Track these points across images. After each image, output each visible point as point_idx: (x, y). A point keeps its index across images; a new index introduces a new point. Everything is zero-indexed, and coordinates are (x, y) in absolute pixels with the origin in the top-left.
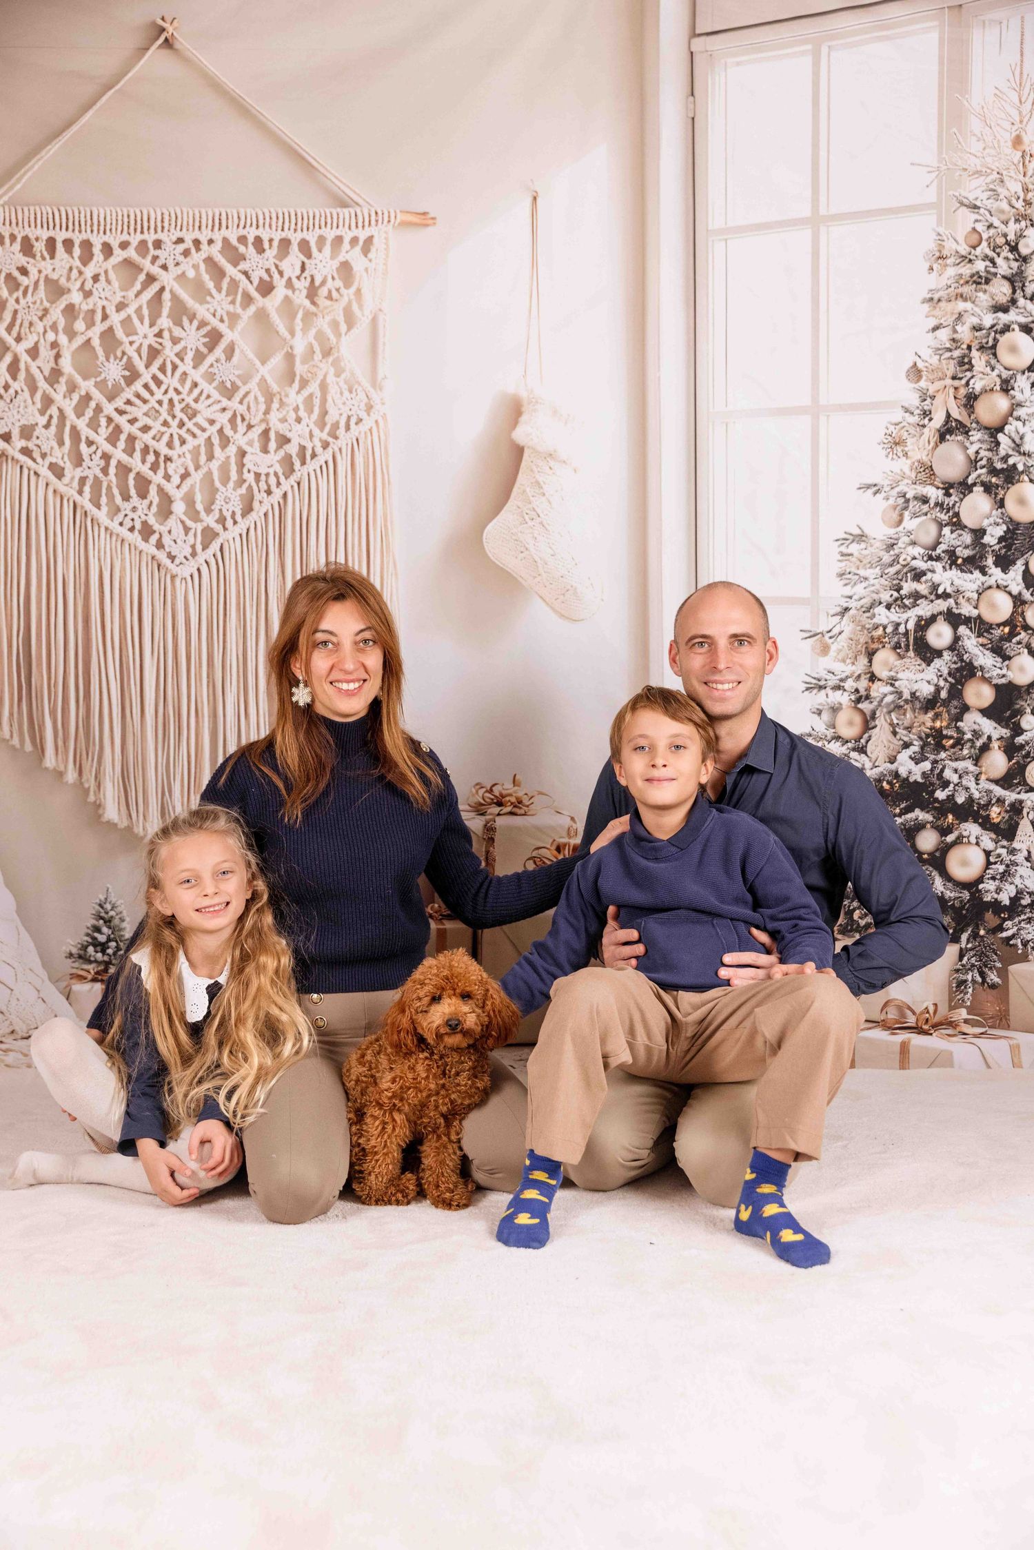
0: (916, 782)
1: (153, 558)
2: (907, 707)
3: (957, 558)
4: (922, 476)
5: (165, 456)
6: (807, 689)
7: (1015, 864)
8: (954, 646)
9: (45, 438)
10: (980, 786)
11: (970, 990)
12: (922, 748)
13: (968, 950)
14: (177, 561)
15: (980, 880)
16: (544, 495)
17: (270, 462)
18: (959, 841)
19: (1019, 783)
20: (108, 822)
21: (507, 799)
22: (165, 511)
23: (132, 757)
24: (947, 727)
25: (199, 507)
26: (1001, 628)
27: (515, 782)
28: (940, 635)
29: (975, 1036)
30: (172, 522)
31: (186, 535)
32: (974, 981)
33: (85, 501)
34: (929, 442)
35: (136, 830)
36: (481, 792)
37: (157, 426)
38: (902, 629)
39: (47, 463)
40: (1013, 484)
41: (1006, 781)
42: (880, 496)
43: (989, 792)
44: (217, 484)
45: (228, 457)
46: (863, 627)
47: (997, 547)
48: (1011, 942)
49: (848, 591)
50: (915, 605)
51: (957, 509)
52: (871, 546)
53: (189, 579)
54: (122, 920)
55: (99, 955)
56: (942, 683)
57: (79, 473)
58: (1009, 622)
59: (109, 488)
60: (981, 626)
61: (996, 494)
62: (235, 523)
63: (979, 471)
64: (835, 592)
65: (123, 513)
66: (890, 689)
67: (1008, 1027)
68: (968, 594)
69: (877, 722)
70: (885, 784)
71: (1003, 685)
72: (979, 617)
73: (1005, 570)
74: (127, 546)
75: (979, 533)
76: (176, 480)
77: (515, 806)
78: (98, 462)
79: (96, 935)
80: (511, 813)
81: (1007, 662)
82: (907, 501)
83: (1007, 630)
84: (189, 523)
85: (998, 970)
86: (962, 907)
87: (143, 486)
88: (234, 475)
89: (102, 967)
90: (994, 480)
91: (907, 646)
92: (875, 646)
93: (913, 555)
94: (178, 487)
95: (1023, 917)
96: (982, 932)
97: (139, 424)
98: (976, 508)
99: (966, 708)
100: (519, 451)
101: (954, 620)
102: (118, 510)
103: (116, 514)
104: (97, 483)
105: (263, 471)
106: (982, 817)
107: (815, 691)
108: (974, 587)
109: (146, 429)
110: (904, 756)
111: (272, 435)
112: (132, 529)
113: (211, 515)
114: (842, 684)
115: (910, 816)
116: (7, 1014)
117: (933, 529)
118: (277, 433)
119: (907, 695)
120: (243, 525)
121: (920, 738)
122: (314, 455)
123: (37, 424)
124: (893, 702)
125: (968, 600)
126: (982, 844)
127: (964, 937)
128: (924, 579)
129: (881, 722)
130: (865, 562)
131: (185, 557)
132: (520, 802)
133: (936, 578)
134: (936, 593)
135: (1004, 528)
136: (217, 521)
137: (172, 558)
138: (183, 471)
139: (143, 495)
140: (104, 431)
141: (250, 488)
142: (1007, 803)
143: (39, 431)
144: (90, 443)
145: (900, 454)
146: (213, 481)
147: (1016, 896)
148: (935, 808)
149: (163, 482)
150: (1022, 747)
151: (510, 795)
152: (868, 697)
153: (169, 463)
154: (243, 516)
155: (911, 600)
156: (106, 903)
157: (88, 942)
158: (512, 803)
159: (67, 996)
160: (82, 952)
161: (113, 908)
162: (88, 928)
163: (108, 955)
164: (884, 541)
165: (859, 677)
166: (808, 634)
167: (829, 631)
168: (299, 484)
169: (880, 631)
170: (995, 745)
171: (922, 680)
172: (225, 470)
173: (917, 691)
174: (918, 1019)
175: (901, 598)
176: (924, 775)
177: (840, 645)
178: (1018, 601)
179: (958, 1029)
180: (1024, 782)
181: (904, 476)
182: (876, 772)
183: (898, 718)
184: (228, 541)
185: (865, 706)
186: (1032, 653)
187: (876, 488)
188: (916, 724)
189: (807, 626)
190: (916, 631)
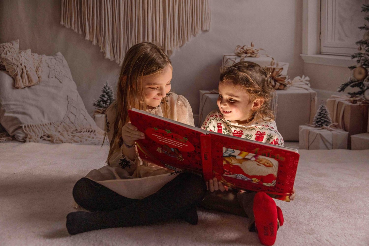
6: (363, 10)
20: (107, 59)
21: (249, 51)
23: (115, 37)
27: (252, 45)
35: (116, 62)
36: (239, 48)
54: (112, 93)
55: (104, 105)
77: (252, 54)
79: (103, 98)
80: (250, 56)
107: (366, 11)
116: (75, 124)
132: (253, 52)
151: (250, 50)
156: (106, 87)
157: (100, 100)
158: (251, 53)
159: (94, 119)
160: (99, 104)
161: (109, 89)
162: (100, 95)
163: (107, 105)
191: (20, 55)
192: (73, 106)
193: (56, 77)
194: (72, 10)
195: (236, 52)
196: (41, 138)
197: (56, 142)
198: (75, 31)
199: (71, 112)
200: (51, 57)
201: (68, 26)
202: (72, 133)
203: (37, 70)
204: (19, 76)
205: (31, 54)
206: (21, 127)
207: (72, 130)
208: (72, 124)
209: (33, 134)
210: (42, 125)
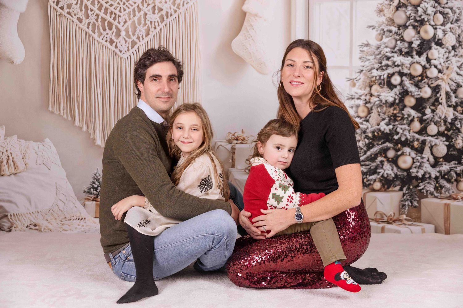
0: (387, 133)
1: (114, 51)
2: (384, 106)
3: (402, 52)
4: (390, 23)
5: (118, 15)
6: (348, 99)
7: (423, 162)
8: (401, 84)
9: (76, 9)
10: (410, 134)
11: (407, 208)
12: (389, 120)
13: (406, 194)
14: (122, 52)
15: (411, 168)
16: (253, 29)
17: (156, 17)
18: (402, 154)
20: (98, 145)
21: (240, 138)
22: (118, 34)
23: (106, 122)
24: (398, 113)
25: (130, 33)
26: (418, 77)
27: (243, 132)
28: (396, 80)
29: (409, 225)
30: (121, 39)
31: (126, 43)
32: (408, 205)
33: (90, 31)
34: (392, 11)
36: (231, 135)
37: (115, 4)
38: (382, 78)
39: (76, 18)
40: (423, 25)
41: (420, 133)
42: (375, 30)
43: (413, 136)
44: (137, 25)
45: (141, 16)
46: (368, 77)
47: (417, 48)
48: (422, 191)
49: (363, 64)
50: (387, 69)
51: (402, 35)
52: (371, 48)
53: (127, 59)
55: (95, 192)
56: (397, 97)
57: (87, 21)
58: (421, 75)
59: (98, 26)
60: (411, 77)
61: (417, 29)
62: (143, 39)
63: (411, 21)
64: (358, 64)
65: (103, 35)
66: (377, 99)
67: (420, 222)
68: (406, 65)
69: (373, 111)
70: (376, 134)
71: (419, 98)
72: (410, 73)
73: (420, 56)
74: (105, 47)
75: (411, 43)
76: (122, 23)
77: (243, 141)
78: (94, 17)
79: (94, 185)
80: (241, 143)
81: (420, 90)
82: (384, 32)
83: (420, 78)
84: (127, 39)
85: (417, 201)
86: (404, 178)
87: (110, 26)
88: (143, 22)
89: (96, 196)
90: (416, 24)
91: (384, 84)
92: (372, 84)
93: (386, 51)
94: (123, 26)
95: (426, 182)
96: (411, 187)
97: (109, 4)
98: (409, 34)
99: (405, 106)
100: (244, 14)
101: (401, 74)
102: (102, 34)
103: (101, 36)
104: (94, 24)
105: (153, 20)
106: (411, 145)
107: (350, 100)
108: (409, 62)
109: (111, 5)
110: (383, 124)
111: (156, 8)
112: (106, 41)
113: (135, 36)
114: (360, 97)
115: (385, 145)
116: (63, 212)
117: (394, 42)
118: (158, 7)
119: (384, 101)
120: (146, 40)
121: (389, 117)
122: (171, 15)
123: (73, 3)
124: (379, 104)
125: (406, 67)
126: (411, 155)
127: (405, 189)
128: (390, 60)
129: (374, 111)
130: (369, 53)
131: (125, 51)
132: (244, 139)
133: (395, 59)
134: (394, 65)
135: (420, 41)
136: (137, 38)
137: (121, 52)
138: (124, 20)
139: (110, 29)
140: (97, 6)
141: (148, 26)
142: (420, 140)
143: (73, 6)
144: (92, 10)
145: (382, 15)
146: (135, 24)
147: (424, 174)
148: (394, 142)
149: (118, 24)
150: (426, 120)
151: (241, 136)
152: (369, 102)
153: (120, 18)
154: (146, 36)
155: (386, 67)
156: (97, 174)
157: (91, 187)
158: (241, 140)
159: (84, 207)
160: (89, 191)
161: (99, 176)
162: (91, 182)
163: (98, 192)
164: (375, 46)
165: (366, 95)
166: (348, 79)
167: (356, 78)
168: (166, 25)
169: (374, 78)
170: (416, 119)
171: (389, 96)
172: (139, 20)
173: (387, 100)
174: (388, 219)
175: (382, 67)
176: (390, 130)
177: (360, 83)
178: (424, 68)
179: (403, 222)
180: (426, 133)
181: (383, 23)
182: (373, 129)
183: (381, 110)
184: (141, 45)
185: (369, 105)
186: (429, 86)
187: (373, 27)
188: (387, 112)
189: (348, 77)
190: (387, 78)
191: (6, 141)
192: (62, 193)
193: (44, 164)
194: (61, 96)
195: (227, 138)
196: (27, 227)
197: (44, 231)
198: (63, 117)
199: (60, 200)
200: (39, 143)
201: (57, 112)
202: (61, 221)
203: (23, 157)
204: (4, 163)
205: (18, 140)
206: (7, 216)
207: (60, 219)
208: (61, 212)
209: (18, 223)
210: (28, 213)
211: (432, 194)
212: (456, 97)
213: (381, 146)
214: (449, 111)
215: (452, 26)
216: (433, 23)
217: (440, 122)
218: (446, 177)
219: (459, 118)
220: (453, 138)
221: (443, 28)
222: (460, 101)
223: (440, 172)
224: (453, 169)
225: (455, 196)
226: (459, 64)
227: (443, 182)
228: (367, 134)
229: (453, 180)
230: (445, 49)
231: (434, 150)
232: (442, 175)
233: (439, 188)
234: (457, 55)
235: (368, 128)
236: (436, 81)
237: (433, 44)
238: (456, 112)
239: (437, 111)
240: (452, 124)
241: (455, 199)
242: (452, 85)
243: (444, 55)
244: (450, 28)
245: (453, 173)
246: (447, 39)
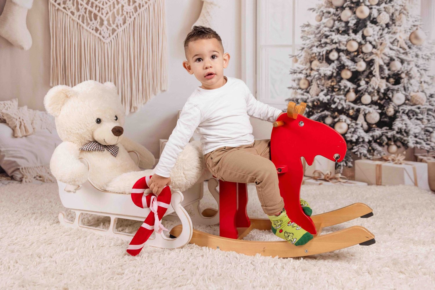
0: (325, 103)
1: (98, 38)
2: (323, 78)
3: (340, 31)
4: (329, 5)
5: (102, 8)
6: (291, 73)
7: (357, 128)
8: (338, 59)
9: (69, 4)
10: (346, 104)
11: (342, 168)
12: (328, 91)
14: (105, 38)
15: (346, 133)
16: (209, 15)
17: (131, 8)
18: (339, 121)
19: (359, 103)
22: (102, 24)
24: (336, 85)
25: (111, 22)
26: (354, 53)
28: (334, 56)
29: (344, 183)
30: (104, 27)
31: (108, 31)
33: (80, 22)
38: (321, 54)
39: (70, 11)
40: (359, 7)
41: (355, 102)
42: (315, 12)
43: (349, 105)
44: (116, 15)
45: (119, 8)
46: (309, 54)
47: (353, 27)
48: (356, 153)
50: (325, 46)
51: (339, 15)
52: (312, 28)
53: (108, 44)
56: (334, 71)
57: (78, 14)
58: (357, 51)
59: (87, 18)
60: (347, 53)
61: (353, 10)
62: (121, 27)
63: (347, 3)
64: (300, 42)
65: (90, 25)
66: (317, 73)
67: (354, 180)
68: (343, 42)
70: (315, 103)
71: (354, 71)
72: (347, 49)
73: (356, 34)
74: (92, 34)
75: (347, 23)
76: (105, 14)
78: (83, 10)
81: (356, 64)
82: (324, 13)
84: (108, 27)
85: (352, 162)
87: (96, 16)
88: (121, 13)
90: (352, 5)
91: (323, 59)
92: (312, 59)
93: (325, 30)
94: (105, 17)
95: (360, 145)
98: (346, 15)
99: (342, 79)
100: (202, 3)
101: (338, 50)
103: (88, 25)
104: (83, 16)
105: (129, 11)
106: (346, 113)
107: (293, 74)
108: (345, 40)
110: (321, 94)
111: (131, 1)
112: (93, 29)
113: (114, 25)
114: (302, 72)
115: (323, 113)
117: (332, 22)
119: (322, 75)
120: (123, 27)
121: (327, 88)
122: (143, 6)
124: (318, 77)
125: (343, 44)
126: (347, 122)
128: (328, 38)
129: (314, 84)
130: (309, 33)
131: (107, 37)
133: (333, 37)
134: (333, 42)
135: (356, 21)
136: (116, 26)
137: (104, 37)
138: (106, 12)
139: (96, 19)
140: (85, 1)
141: (125, 17)
142: (355, 109)
143: (68, 2)
144: (81, 5)
146: (114, 15)
147: (358, 139)
148: (331, 111)
149: (101, 16)
150: (360, 91)
152: (310, 76)
153: (103, 10)
154: (123, 25)
164: (316, 26)
165: (307, 70)
166: (291, 56)
167: (298, 55)
168: (139, 15)
169: (314, 55)
170: (351, 90)
171: (328, 70)
172: (118, 11)
173: (326, 73)
174: (325, 177)
175: (321, 44)
176: (328, 100)
177: (301, 59)
178: (360, 44)
179: (338, 180)
180: (361, 102)
181: (322, 5)
182: (312, 99)
183: (320, 82)
184: (119, 32)
185: (309, 78)
186: (364, 61)
187: (314, 10)
188: (325, 84)
189: (291, 54)
190: (326, 54)
193: (47, 128)
196: (35, 178)
203: (32, 123)
205: (28, 110)
206: (19, 169)
209: (28, 175)
210: (36, 167)
211: (365, 156)
212: (389, 70)
213: (320, 114)
214: (382, 83)
215: (386, 6)
216: (368, 4)
217: (374, 92)
218: (378, 141)
219: (391, 88)
220: (385, 107)
221: (378, 7)
222: (392, 73)
223: (373, 136)
224: (384, 134)
225: (385, 158)
226: (392, 40)
227: (375, 146)
228: (307, 104)
229: (384, 144)
230: (379, 27)
231: (368, 117)
232: (375, 139)
233: (372, 151)
234: (390, 32)
235: (308, 98)
236: (370, 55)
237: (368, 23)
238: (388, 84)
239: (371, 83)
240: (385, 94)
241: (386, 160)
242: (385, 59)
243: (378, 32)
244: (384, 8)
245: (384, 138)
246: (381, 18)
